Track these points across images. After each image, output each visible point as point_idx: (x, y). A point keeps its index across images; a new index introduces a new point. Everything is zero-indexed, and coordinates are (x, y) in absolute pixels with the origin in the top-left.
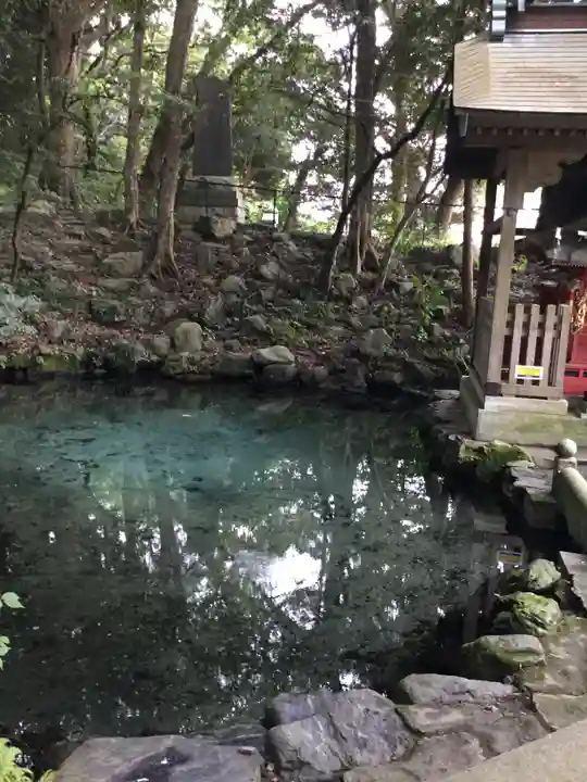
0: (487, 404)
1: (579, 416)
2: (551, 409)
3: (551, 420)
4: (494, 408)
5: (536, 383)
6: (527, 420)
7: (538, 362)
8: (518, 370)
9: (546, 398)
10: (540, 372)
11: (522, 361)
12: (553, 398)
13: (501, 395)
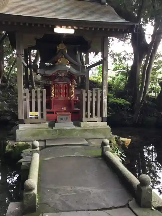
0: (19, 127)
1: (52, 128)
2: (43, 126)
3: (43, 131)
4: (22, 128)
5: (37, 118)
6: (34, 132)
7: (36, 110)
8: (30, 114)
9: (41, 123)
10: (38, 114)
11: (31, 110)
12: (43, 123)
13: (25, 123)
